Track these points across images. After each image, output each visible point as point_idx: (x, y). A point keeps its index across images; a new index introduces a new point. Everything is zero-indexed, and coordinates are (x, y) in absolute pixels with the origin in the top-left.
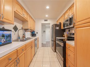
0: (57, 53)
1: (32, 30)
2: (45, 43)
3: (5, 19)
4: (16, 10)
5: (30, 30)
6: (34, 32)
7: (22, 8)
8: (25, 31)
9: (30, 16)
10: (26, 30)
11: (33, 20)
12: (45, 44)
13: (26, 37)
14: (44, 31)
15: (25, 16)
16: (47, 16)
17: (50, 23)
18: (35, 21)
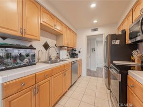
0: (111, 92)
1: (70, 48)
2: (95, 70)
3: (28, 34)
4: (44, 22)
5: (66, 48)
6: (76, 50)
7: (52, 16)
8: (60, 50)
9: (67, 27)
10: (61, 48)
11: (73, 32)
12: (94, 72)
13: (61, 59)
14: (94, 49)
15: (58, 28)
16: (95, 21)
17: (103, 35)
18: (76, 34)
